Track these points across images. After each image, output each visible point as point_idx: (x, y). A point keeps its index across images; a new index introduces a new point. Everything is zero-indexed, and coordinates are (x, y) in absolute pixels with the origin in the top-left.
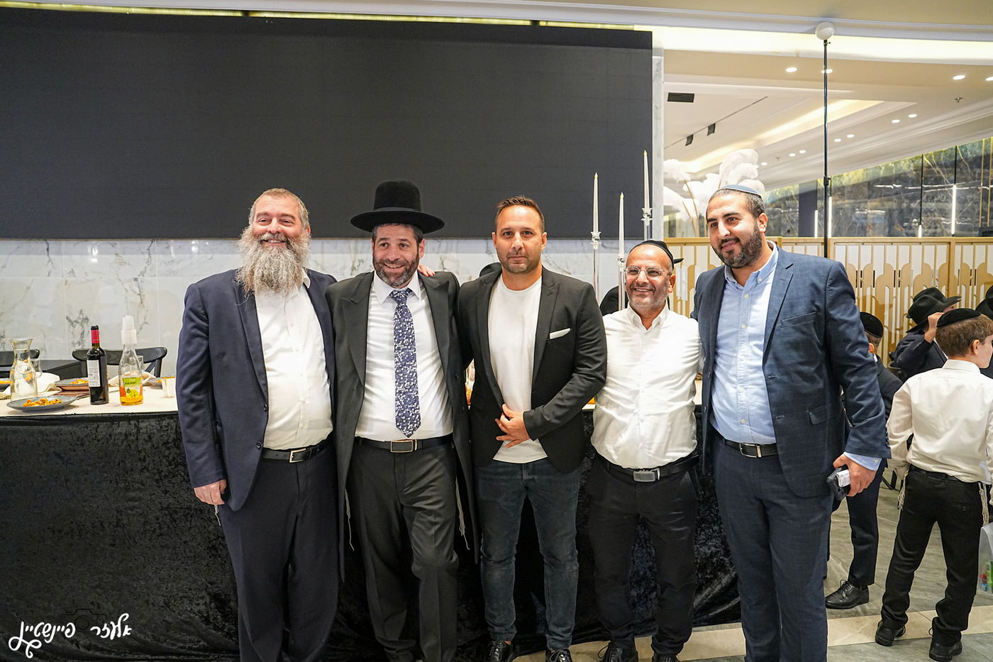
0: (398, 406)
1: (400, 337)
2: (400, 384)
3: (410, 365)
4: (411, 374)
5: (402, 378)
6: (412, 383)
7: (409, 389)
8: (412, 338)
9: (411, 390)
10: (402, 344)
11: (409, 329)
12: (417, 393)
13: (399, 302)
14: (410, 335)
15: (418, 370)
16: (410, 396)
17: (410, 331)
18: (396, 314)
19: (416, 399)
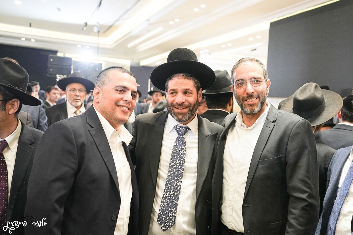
0: (162, 207)
1: (175, 158)
2: (166, 193)
3: (177, 180)
4: (176, 187)
5: (169, 188)
6: (176, 193)
7: (172, 197)
8: (183, 161)
9: (174, 198)
10: (175, 164)
11: (182, 154)
12: (177, 202)
13: (179, 134)
14: (182, 159)
15: (183, 185)
16: (172, 202)
17: (182, 155)
18: (176, 142)
19: (176, 205)
